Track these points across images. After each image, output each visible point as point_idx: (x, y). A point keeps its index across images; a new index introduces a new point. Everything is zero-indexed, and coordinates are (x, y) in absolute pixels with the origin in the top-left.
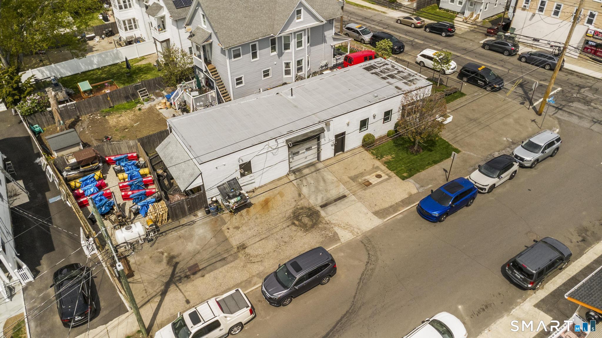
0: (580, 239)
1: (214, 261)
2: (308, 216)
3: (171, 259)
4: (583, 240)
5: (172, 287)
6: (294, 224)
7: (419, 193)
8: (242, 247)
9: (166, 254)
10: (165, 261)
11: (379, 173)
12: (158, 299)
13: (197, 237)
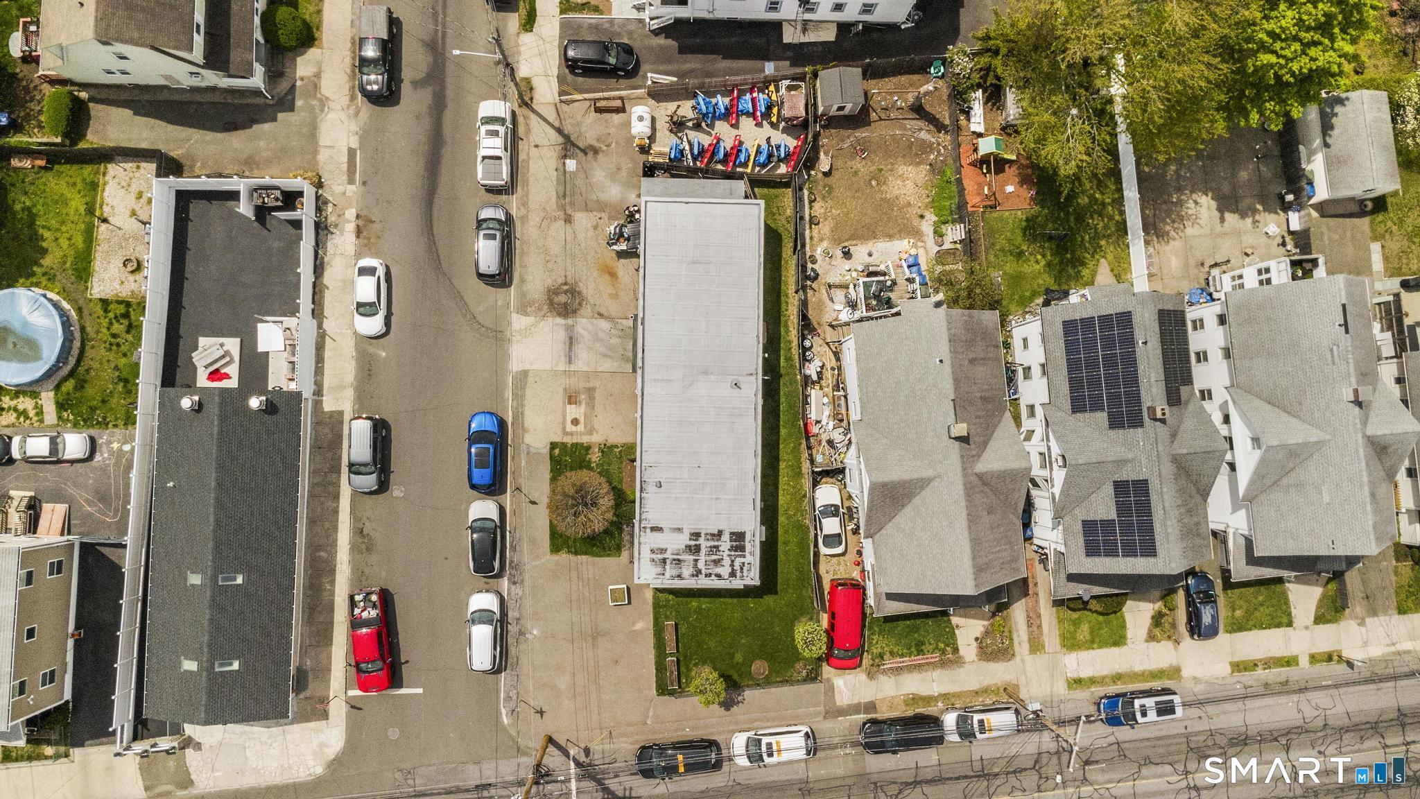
1: (568, 186)
2: (565, 304)
3: (596, 151)
5: (561, 140)
6: (565, 284)
7: (521, 441)
8: (568, 220)
9: (605, 148)
10: (596, 144)
12: (557, 124)
13: (608, 184)
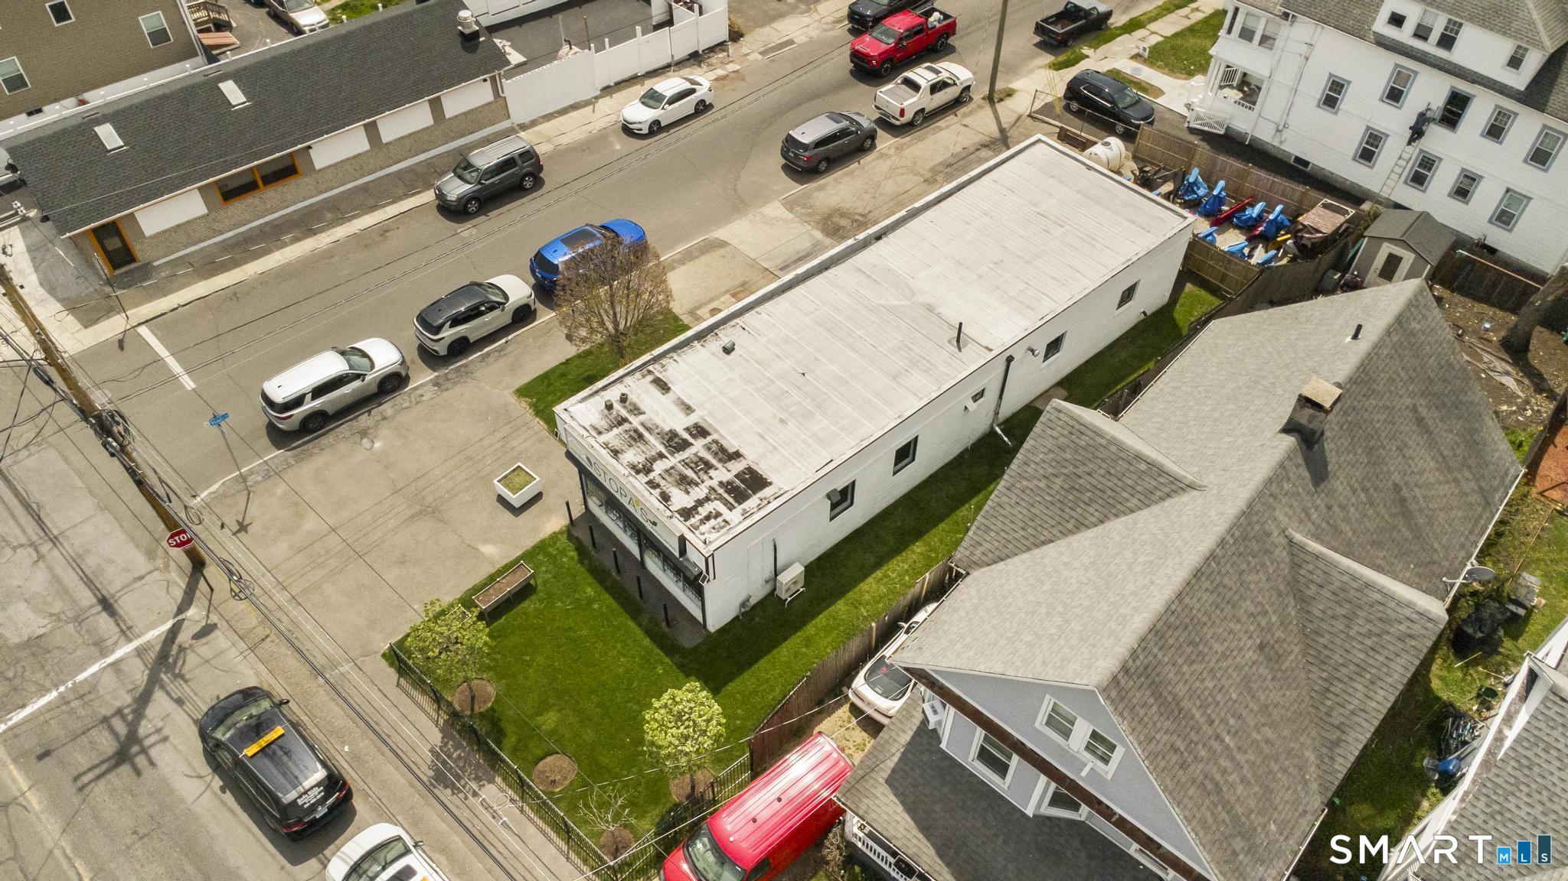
1: (961, 163)
5: (996, 136)
6: (863, 216)
8: (929, 181)
12: (1006, 125)
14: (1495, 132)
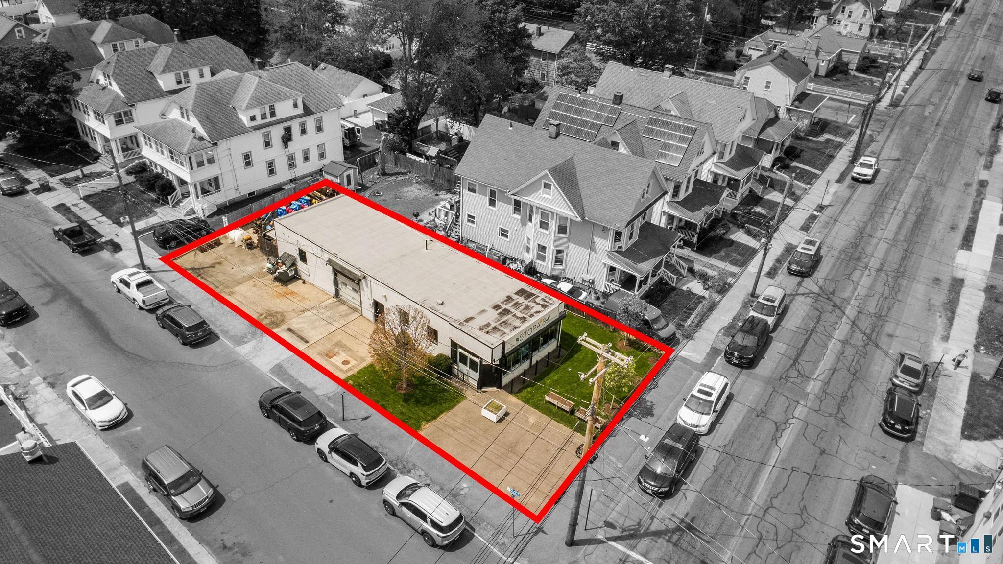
0: (229, 544)
1: (215, 283)
2: (272, 322)
3: (219, 263)
4: (225, 547)
6: (261, 315)
7: (318, 396)
8: (231, 294)
9: (224, 259)
10: (216, 261)
11: (353, 363)
13: (242, 269)
14: (303, 131)
